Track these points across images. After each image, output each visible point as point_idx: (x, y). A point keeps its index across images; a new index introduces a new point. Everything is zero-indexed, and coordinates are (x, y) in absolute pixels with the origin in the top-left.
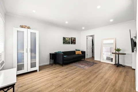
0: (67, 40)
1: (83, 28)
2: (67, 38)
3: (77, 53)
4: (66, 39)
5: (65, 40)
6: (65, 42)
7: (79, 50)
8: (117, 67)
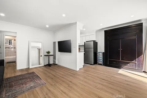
8: (50, 66)
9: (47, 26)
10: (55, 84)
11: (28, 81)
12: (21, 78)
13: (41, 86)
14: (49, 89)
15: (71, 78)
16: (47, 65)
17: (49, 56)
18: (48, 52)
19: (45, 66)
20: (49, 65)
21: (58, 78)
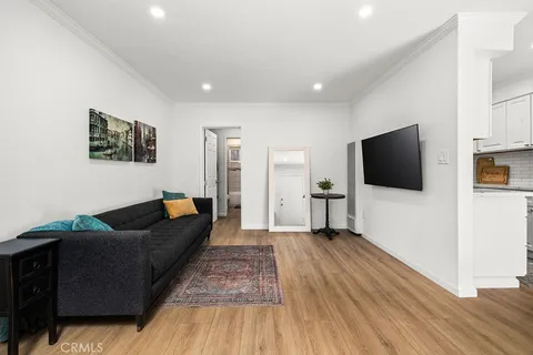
0: (116, 136)
1: (207, 87)
2: (117, 120)
3: (176, 209)
4: (111, 127)
5: (105, 131)
6: (105, 144)
7: (181, 196)
8: (331, 239)
9: (318, 87)
10: (309, 322)
11: (243, 273)
12: (236, 255)
13: (265, 304)
14: (282, 329)
15: (403, 324)
16: (319, 231)
17: (328, 197)
18: (326, 185)
19: (315, 232)
20: (328, 233)
21: (338, 297)
